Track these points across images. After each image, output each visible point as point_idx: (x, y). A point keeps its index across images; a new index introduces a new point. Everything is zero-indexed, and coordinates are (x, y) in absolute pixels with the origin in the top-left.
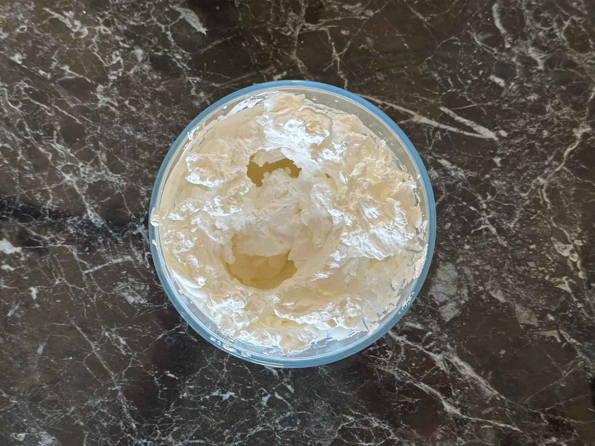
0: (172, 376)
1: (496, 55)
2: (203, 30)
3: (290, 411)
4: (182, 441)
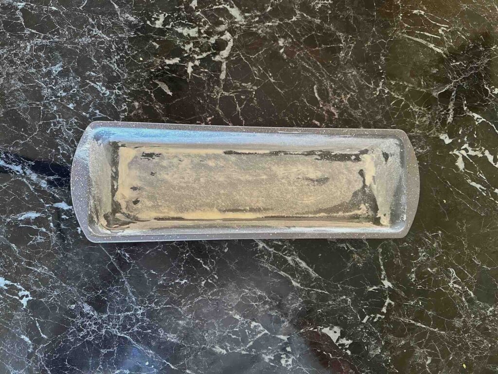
0: (154, 273)
1: (316, 110)
2: (171, 94)
3: (216, 288)
4: (160, 306)
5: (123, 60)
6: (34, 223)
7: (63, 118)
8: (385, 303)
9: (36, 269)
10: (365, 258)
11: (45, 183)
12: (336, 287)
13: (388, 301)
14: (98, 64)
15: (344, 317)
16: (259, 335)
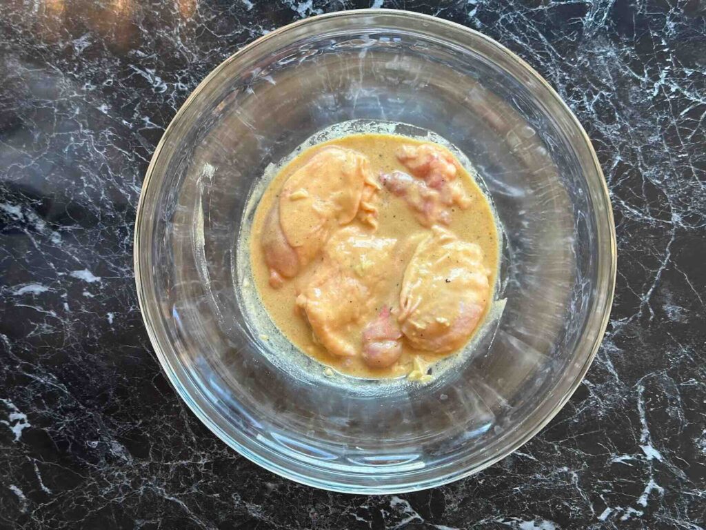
5: (192, 30)
6: (39, 303)
7: (90, 128)
8: (644, 487)
9: (38, 378)
10: (610, 400)
11: (57, 237)
12: (550, 448)
13: (651, 485)
14: (150, 37)
15: (563, 505)
16: (404, 522)
